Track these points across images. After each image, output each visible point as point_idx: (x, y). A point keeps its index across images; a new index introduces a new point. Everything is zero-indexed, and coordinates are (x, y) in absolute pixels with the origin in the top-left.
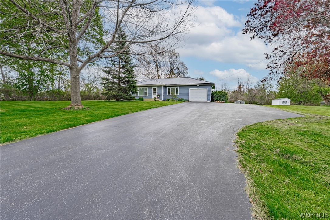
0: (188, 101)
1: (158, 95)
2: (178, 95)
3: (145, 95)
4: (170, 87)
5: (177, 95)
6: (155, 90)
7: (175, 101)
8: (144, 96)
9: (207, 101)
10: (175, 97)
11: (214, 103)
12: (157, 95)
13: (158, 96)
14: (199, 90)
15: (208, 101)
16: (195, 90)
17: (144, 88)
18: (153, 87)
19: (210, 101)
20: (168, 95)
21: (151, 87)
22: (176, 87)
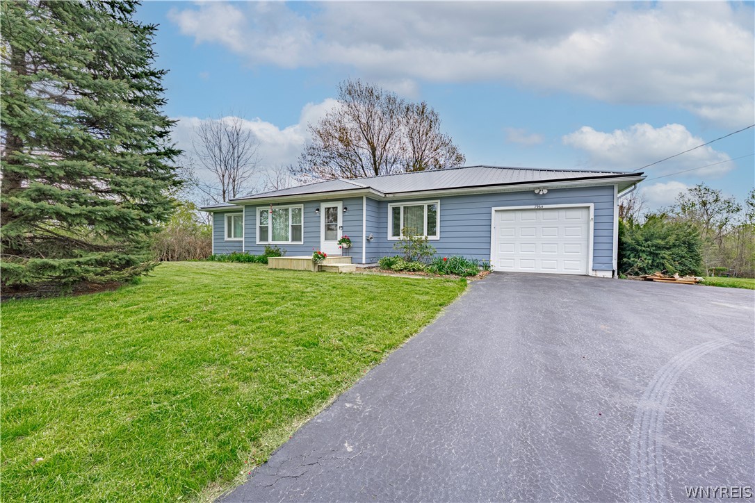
0: (487, 267)
1: (344, 240)
2: (437, 237)
3: (293, 240)
4: (401, 205)
5: (430, 238)
6: (331, 215)
7: (419, 270)
8: (290, 242)
9: (591, 273)
10: (422, 248)
11: (632, 285)
12: (339, 238)
13: (345, 245)
14: (540, 214)
15: (600, 274)
16: (519, 214)
17: (291, 208)
18: (323, 206)
19: (609, 275)
20: (390, 237)
21: (316, 205)
22: (425, 204)
